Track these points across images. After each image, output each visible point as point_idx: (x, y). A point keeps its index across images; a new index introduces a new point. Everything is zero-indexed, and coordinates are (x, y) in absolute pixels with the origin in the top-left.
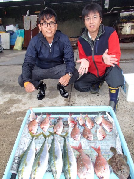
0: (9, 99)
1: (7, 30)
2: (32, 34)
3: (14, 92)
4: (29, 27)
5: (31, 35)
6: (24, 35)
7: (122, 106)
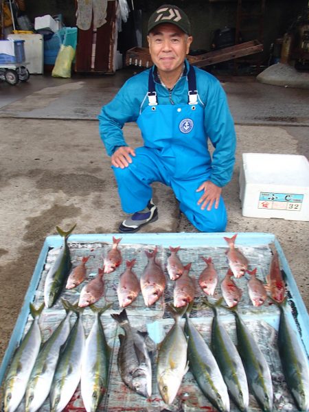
0: (53, 205)
1: (36, 28)
2: (95, 39)
3: (61, 188)
4: (89, 22)
5: (92, 43)
6: (78, 42)
7: (292, 237)
